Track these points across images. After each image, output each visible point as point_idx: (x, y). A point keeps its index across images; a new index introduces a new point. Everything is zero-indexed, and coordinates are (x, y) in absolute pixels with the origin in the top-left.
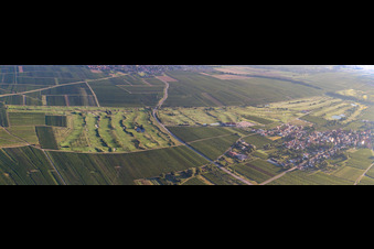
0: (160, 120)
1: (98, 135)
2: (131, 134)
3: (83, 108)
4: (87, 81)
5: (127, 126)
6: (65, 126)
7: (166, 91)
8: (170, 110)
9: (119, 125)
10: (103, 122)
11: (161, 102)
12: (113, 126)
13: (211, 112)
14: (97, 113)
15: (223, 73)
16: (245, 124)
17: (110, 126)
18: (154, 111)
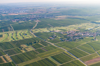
0: (32, 32)
1: (12, 37)
2: (23, 36)
3: (8, 32)
4: (10, 25)
5: (22, 34)
6: (2, 37)
7: (36, 24)
8: (36, 29)
9: (19, 35)
10: (14, 34)
11: (34, 28)
12: (17, 35)
13: (49, 29)
14: (13, 33)
15: (57, 18)
16: (58, 31)
17: (16, 35)
18: (31, 30)
